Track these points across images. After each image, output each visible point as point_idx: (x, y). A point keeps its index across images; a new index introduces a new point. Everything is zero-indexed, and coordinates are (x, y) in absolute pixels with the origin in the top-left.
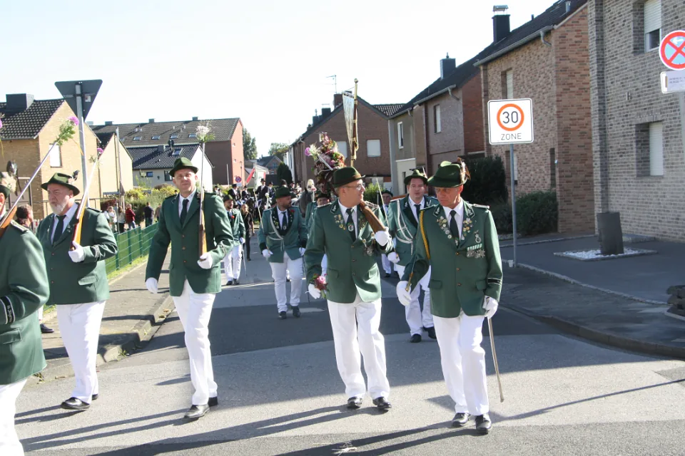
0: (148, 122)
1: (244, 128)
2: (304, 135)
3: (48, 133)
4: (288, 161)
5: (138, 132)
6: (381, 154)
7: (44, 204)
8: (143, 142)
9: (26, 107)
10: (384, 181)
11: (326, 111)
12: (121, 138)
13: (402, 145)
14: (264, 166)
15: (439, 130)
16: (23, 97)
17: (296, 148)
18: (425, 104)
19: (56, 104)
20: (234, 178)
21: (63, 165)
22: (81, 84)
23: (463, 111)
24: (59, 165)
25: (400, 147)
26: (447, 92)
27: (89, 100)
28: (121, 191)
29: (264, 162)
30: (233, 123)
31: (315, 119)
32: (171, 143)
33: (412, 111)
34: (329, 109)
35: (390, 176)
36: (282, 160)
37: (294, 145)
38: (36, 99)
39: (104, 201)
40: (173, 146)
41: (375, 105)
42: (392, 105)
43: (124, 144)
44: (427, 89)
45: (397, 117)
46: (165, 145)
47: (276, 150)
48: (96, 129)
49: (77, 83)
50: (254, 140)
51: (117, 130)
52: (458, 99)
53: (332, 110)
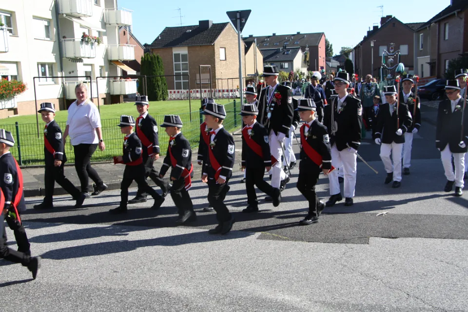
0: (272, 35)
1: (326, 38)
2: (361, 42)
3: (219, 41)
4: (351, 57)
5: (267, 40)
6: (409, 53)
7: (217, 81)
8: (269, 47)
9: (208, 27)
10: (409, 70)
11: (375, 28)
12: (257, 44)
13: (422, 48)
14: (337, 60)
15: (447, 38)
16: (207, 22)
17: (357, 50)
18: (439, 22)
19: (224, 25)
20: (320, 68)
21: (227, 59)
22: (240, 13)
23: (464, 26)
24: (224, 59)
25: (421, 49)
26: (455, 14)
27: (244, 21)
28: (257, 74)
29: (337, 58)
30: (320, 35)
31: (369, 32)
32: (285, 47)
33: (429, 27)
34: (377, 27)
35: (413, 67)
36: (348, 57)
37: (355, 48)
38: (214, 23)
39: (247, 79)
40: (286, 49)
41: (406, 24)
42: (417, 23)
43: (259, 48)
44: (440, 13)
45: (419, 31)
46: (281, 48)
47: (344, 51)
48: (244, 39)
49: (237, 12)
50: (331, 45)
51: (256, 40)
52: (461, 18)
53: (379, 27)
